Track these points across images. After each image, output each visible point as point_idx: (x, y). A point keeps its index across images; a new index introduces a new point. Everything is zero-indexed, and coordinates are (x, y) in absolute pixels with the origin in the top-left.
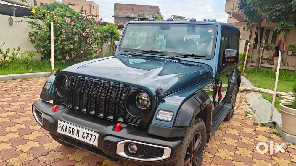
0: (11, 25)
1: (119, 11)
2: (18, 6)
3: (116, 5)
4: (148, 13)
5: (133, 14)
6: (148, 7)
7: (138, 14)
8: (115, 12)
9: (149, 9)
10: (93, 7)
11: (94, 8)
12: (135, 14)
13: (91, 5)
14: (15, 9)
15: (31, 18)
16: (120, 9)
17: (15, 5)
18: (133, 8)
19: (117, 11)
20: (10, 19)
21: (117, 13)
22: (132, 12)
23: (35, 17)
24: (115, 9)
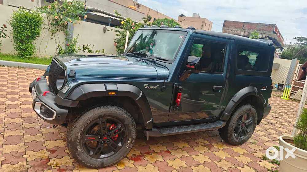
0: (105, 33)
1: (228, 29)
2: (114, 18)
3: (225, 22)
4: (261, 32)
5: (243, 32)
6: (262, 26)
7: (249, 33)
8: (223, 29)
9: (262, 28)
10: (206, 23)
11: (206, 25)
12: (245, 32)
13: (203, 22)
14: (111, 20)
15: (121, 28)
16: (229, 27)
17: (112, 17)
18: (244, 25)
19: (225, 28)
20: (105, 28)
21: (225, 30)
22: (242, 30)
23: (124, 28)
24: (224, 26)
